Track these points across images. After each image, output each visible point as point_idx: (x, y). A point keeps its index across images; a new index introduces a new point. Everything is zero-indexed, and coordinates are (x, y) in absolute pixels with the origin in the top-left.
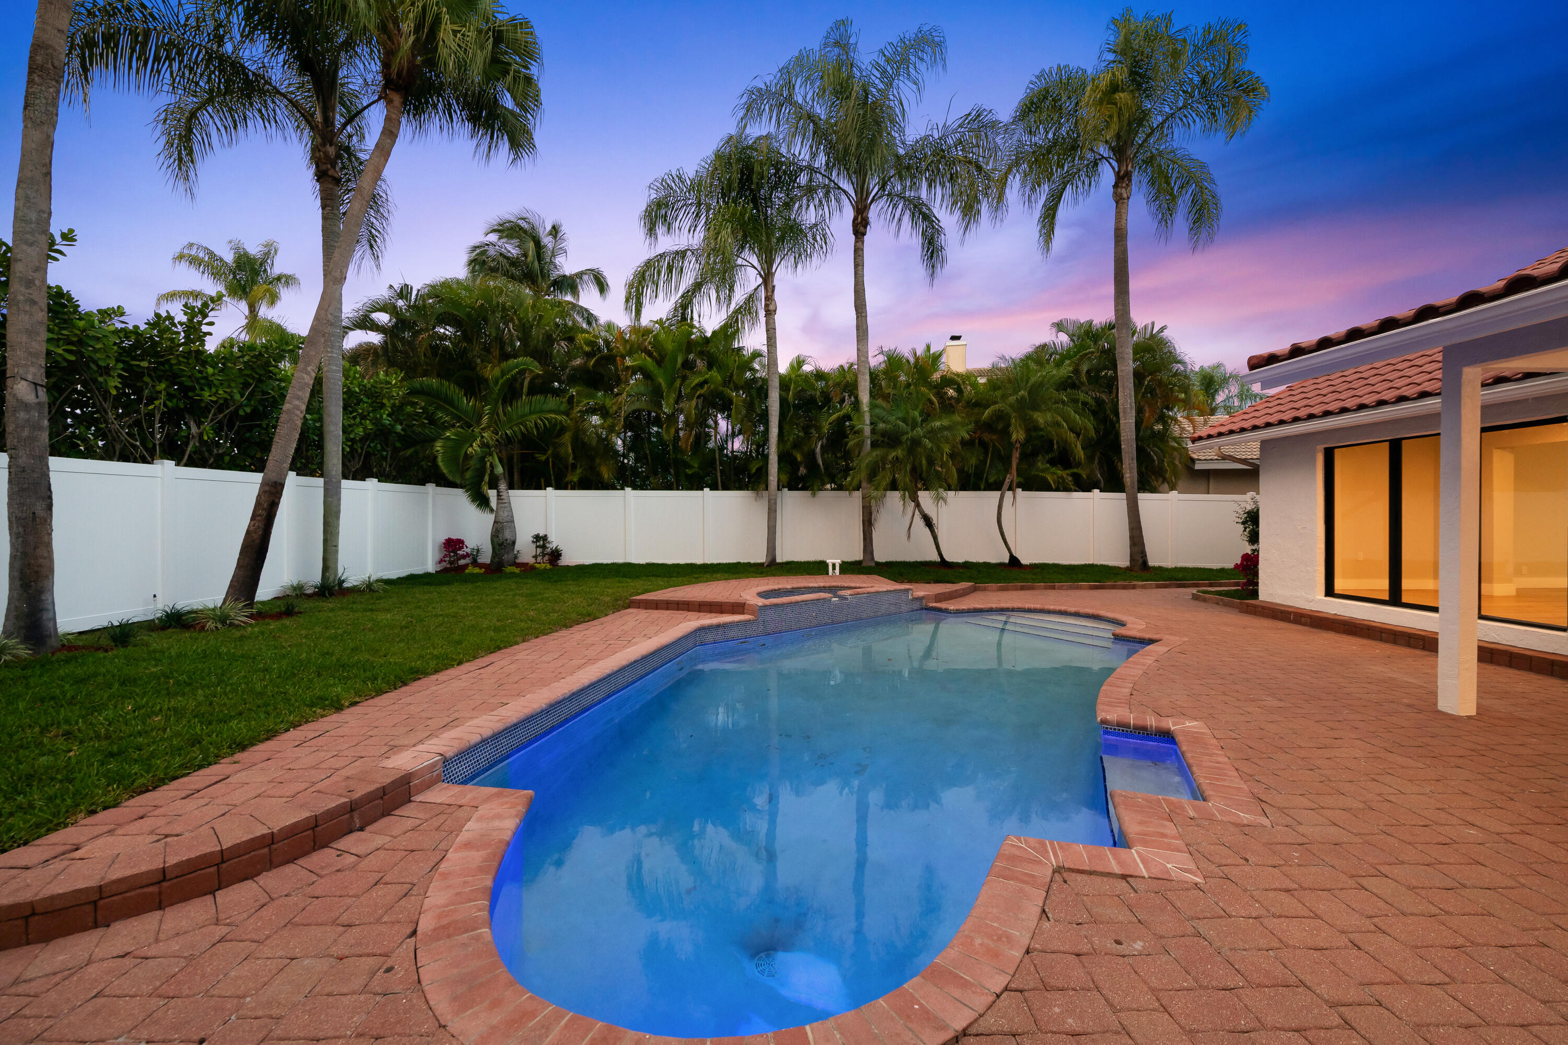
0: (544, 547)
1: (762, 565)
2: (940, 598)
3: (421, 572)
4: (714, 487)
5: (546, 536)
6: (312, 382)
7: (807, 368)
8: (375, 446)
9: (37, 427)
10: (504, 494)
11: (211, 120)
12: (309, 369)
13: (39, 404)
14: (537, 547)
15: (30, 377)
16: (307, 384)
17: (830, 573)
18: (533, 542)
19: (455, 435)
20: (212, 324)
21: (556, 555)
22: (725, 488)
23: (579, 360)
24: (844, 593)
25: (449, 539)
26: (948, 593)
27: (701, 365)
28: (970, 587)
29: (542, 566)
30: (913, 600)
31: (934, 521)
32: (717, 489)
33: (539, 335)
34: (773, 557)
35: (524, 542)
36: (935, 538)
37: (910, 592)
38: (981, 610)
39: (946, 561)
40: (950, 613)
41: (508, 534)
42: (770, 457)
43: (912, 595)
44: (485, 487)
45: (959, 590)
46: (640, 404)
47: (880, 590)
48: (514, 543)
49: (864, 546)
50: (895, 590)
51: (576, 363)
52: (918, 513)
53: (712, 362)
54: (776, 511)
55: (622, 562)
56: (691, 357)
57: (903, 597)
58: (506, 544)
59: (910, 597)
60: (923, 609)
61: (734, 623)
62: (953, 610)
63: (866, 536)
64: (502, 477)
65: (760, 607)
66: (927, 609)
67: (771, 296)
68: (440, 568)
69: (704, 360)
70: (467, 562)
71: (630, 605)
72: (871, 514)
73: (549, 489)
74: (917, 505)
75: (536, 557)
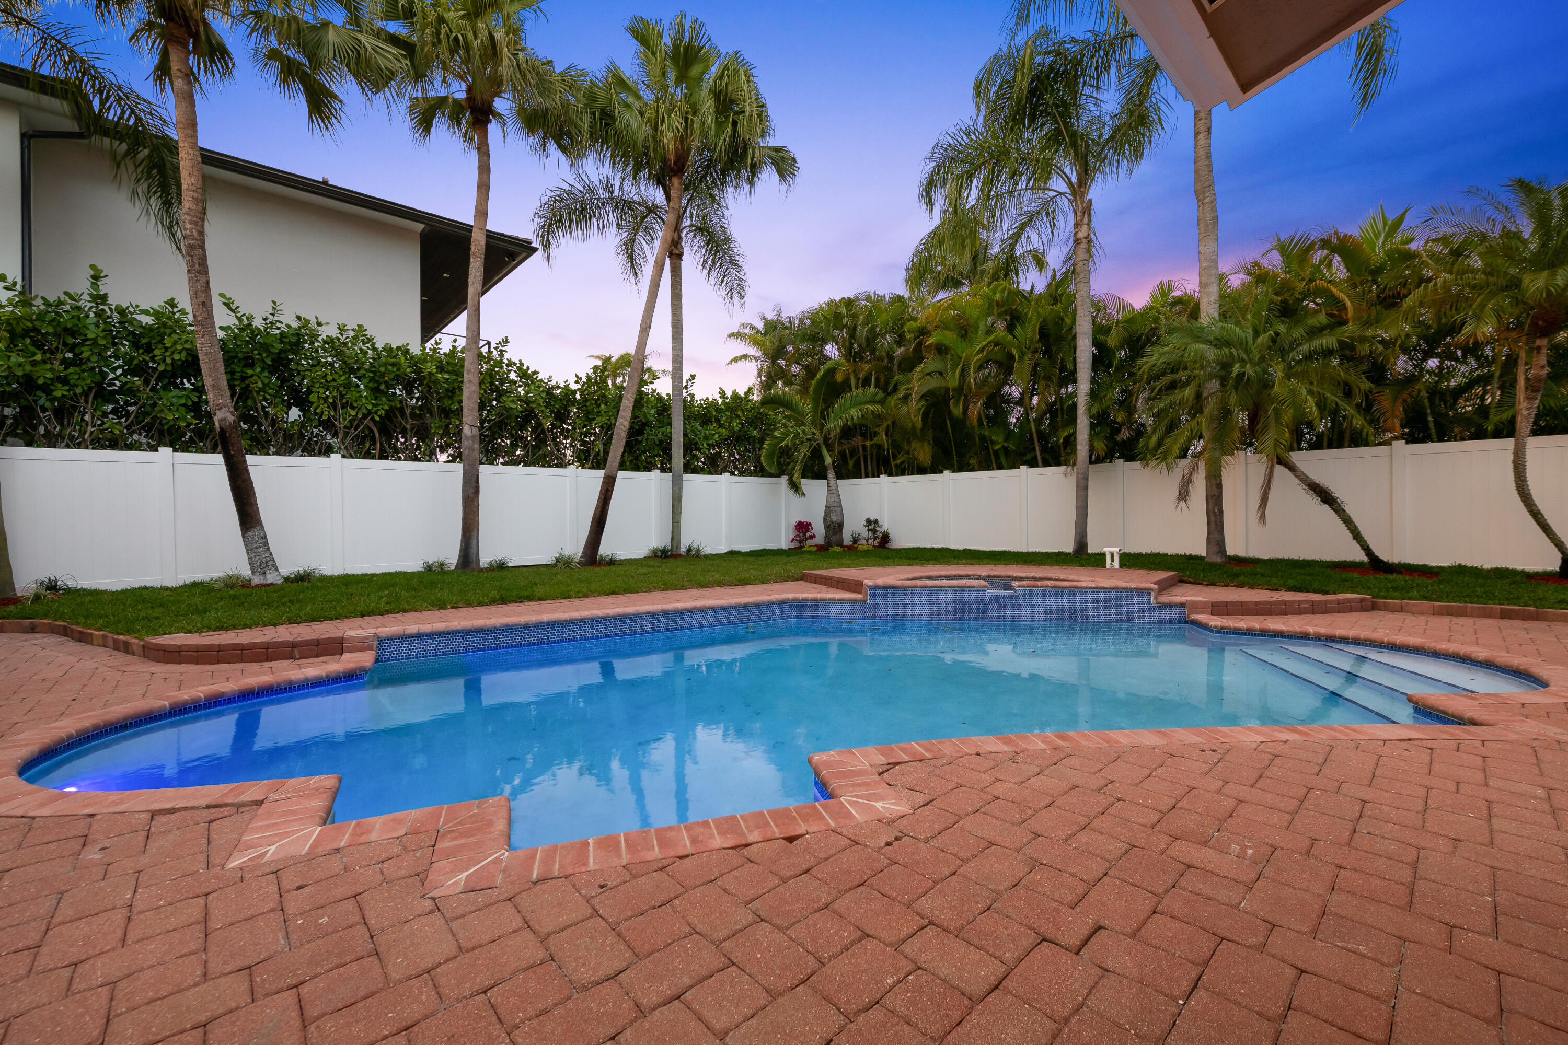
0: (874, 531)
1: (1067, 554)
2: (1218, 609)
3: (776, 548)
4: (1033, 464)
5: (877, 520)
7: (1173, 294)
9: (472, 449)
10: (833, 484)
13: (474, 437)
14: (869, 530)
15: (469, 422)
17: (1106, 566)
18: (865, 526)
19: (780, 434)
21: (885, 538)
22: (1046, 464)
23: (902, 349)
24: (1015, 584)
25: (800, 522)
26: (1257, 603)
27: (1001, 325)
28: (1349, 601)
29: (871, 548)
30: (1160, 605)
31: (1338, 492)
32: (1037, 466)
33: (862, 332)
34: (1081, 545)
35: (854, 526)
36: (1348, 522)
37: (1153, 594)
38: (1280, 635)
39: (1382, 561)
40: (1212, 631)
41: (834, 518)
42: (1079, 421)
43: (1156, 598)
44: (795, 476)
45: (1300, 602)
46: (933, 383)
47: (1084, 584)
48: (841, 526)
49: (1209, 533)
50: (1116, 588)
51: (899, 352)
52: (1299, 482)
53: (1014, 320)
54: (1087, 488)
55: (940, 546)
56: (990, 320)
57: (1138, 600)
58: (834, 527)
59: (1152, 601)
60: (1179, 622)
61: (834, 600)
62: (1216, 627)
63: (1212, 518)
64: (831, 467)
65: (869, 587)
66: (1186, 622)
67: (1082, 220)
68: (793, 546)
69: (1006, 320)
70: (809, 541)
71: (803, 578)
72: (1219, 486)
73: (882, 476)
74: (1292, 468)
75: (867, 540)
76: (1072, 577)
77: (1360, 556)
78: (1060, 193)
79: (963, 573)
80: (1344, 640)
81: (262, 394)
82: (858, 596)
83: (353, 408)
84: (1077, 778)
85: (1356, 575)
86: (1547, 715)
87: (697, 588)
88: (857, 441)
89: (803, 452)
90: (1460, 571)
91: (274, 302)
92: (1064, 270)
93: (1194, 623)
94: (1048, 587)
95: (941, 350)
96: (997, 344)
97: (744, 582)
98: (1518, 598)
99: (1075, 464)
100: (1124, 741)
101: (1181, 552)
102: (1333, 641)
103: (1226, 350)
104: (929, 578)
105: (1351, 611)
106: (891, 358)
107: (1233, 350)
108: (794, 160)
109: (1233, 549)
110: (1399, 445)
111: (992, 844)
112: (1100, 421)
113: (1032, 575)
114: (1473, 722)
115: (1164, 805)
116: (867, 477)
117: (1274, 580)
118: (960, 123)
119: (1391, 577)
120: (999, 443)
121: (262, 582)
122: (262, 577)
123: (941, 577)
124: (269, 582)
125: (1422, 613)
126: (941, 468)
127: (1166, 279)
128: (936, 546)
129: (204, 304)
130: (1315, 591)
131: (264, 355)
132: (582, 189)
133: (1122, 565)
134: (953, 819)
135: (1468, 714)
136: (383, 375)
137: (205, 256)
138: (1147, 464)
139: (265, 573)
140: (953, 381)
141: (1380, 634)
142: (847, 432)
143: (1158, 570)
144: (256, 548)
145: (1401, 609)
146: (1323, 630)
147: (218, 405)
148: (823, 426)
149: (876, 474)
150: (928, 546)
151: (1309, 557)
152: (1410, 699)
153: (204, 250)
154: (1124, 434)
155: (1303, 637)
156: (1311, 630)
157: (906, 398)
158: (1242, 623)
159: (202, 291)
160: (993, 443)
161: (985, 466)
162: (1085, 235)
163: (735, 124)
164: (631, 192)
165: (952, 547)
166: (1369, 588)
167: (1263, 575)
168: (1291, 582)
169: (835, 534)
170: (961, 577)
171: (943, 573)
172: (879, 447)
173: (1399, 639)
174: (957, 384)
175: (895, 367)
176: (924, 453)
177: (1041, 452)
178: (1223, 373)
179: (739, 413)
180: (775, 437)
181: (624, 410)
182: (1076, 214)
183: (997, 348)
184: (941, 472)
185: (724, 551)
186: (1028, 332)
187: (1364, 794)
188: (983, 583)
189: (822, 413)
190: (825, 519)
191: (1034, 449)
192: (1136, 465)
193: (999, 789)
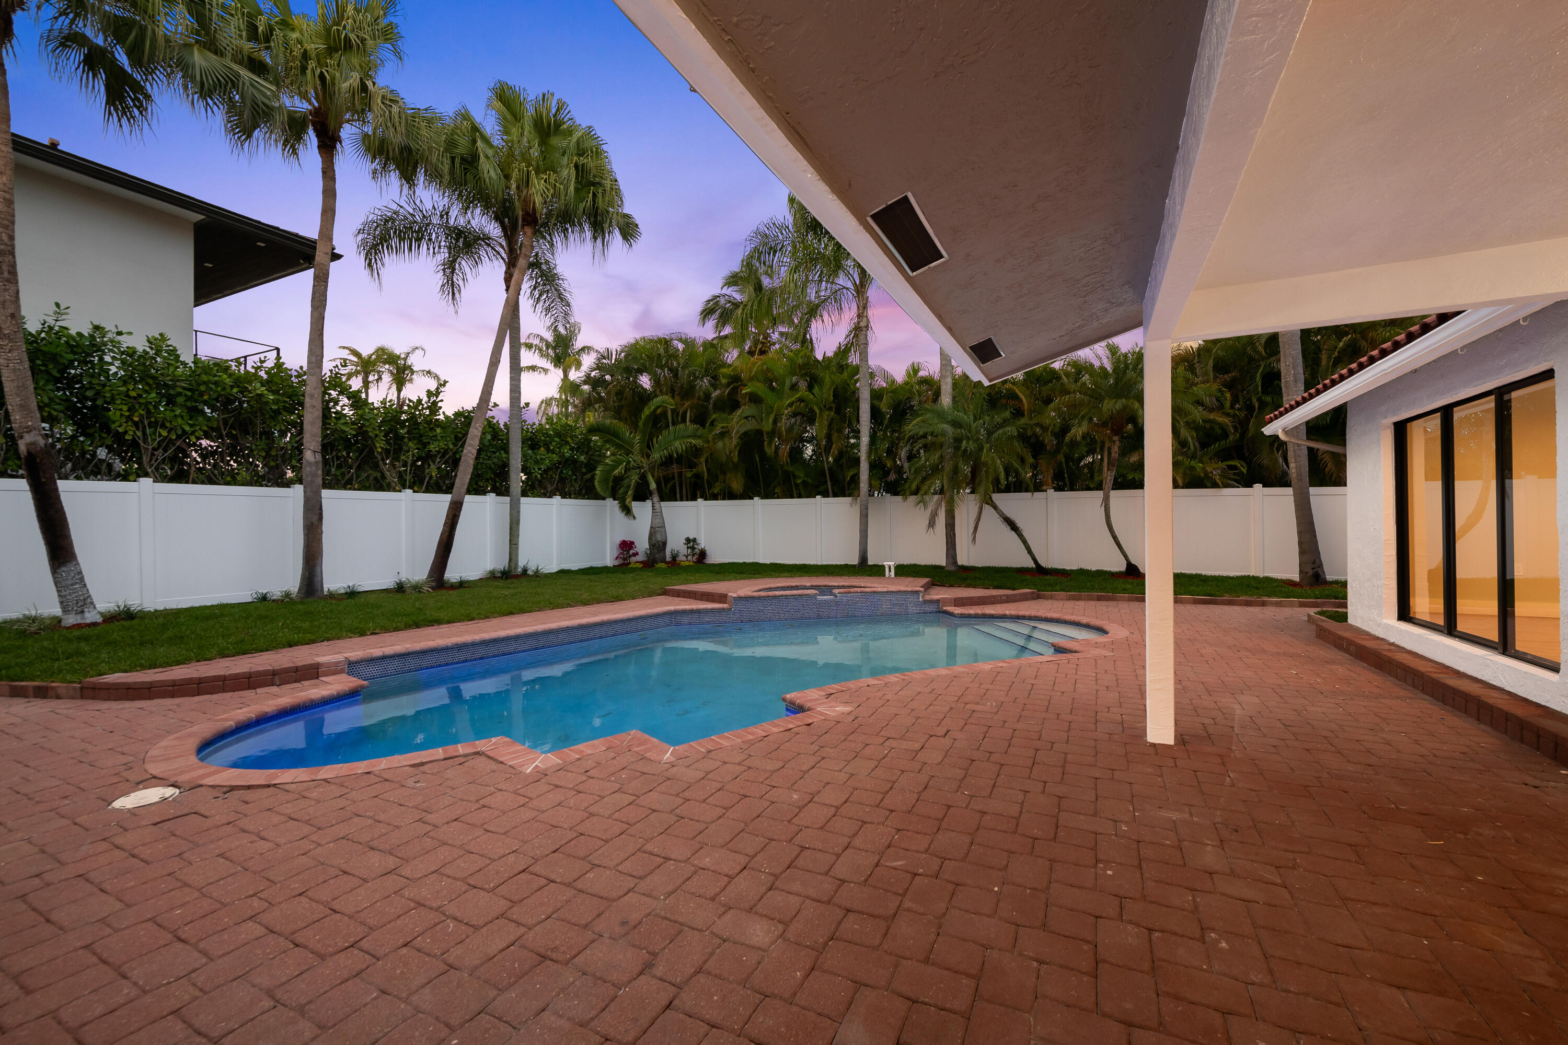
0: (693, 548)
1: (854, 566)
2: (959, 602)
3: (602, 566)
4: (825, 494)
5: (695, 539)
6: (479, 434)
7: (922, 373)
8: (567, 472)
9: (315, 475)
10: (657, 505)
11: (464, 264)
12: (477, 425)
13: (316, 462)
14: (688, 548)
15: (312, 448)
16: (476, 436)
17: (887, 575)
18: (685, 544)
19: (611, 461)
20: (442, 401)
21: (703, 554)
22: (835, 495)
23: (718, 392)
24: (836, 591)
25: (624, 541)
26: (979, 598)
27: (803, 385)
28: (1025, 594)
29: (691, 563)
30: (925, 602)
31: (1020, 524)
32: (828, 496)
33: (684, 375)
34: (864, 558)
35: (675, 544)
36: (1025, 542)
37: (921, 594)
38: (992, 617)
39: (1042, 567)
40: (956, 617)
41: (659, 537)
42: (861, 465)
43: (923, 597)
44: (628, 500)
45: (1001, 596)
46: (751, 425)
47: (880, 590)
48: (665, 544)
49: (947, 550)
50: (899, 591)
51: (715, 394)
52: (998, 516)
53: (813, 382)
54: (867, 516)
55: (751, 561)
56: (794, 379)
57: (911, 598)
58: (658, 545)
59: (921, 599)
60: (936, 612)
61: (707, 609)
62: (958, 614)
63: (949, 540)
64: (656, 491)
65: (734, 598)
66: (940, 612)
67: (863, 313)
68: (617, 563)
69: (806, 381)
70: (633, 559)
71: (665, 593)
72: (953, 518)
73: (699, 500)
74: (995, 507)
75: (687, 557)
76: (869, 585)
77: (1032, 564)
78: (844, 288)
79: (794, 584)
80: (1024, 618)
81: (47, 409)
82: (725, 606)
83: (163, 426)
84: (919, 690)
85: (1029, 577)
86: (1104, 646)
87: (581, 605)
88: (675, 468)
89: (634, 478)
90: (1082, 572)
91: (58, 305)
92: (845, 342)
93: (946, 612)
94: (857, 592)
95: (755, 399)
96: (801, 400)
97: (618, 599)
98: (1105, 588)
99: (858, 496)
100: (933, 674)
101: (929, 563)
102: (1018, 619)
103: (959, 430)
104: (770, 589)
105: (1027, 600)
106: (707, 396)
107: (963, 431)
108: (637, 225)
109: (962, 560)
110: (1051, 492)
111: (896, 715)
112: (875, 466)
113: (842, 584)
114: (1076, 652)
115: (960, 693)
116: (682, 500)
117: (986, 582)
118: (774, 218)
119: (1047, 577)
120: (800, 477)
121: (79, 621)
122: (79, 617)
123: (778, 588)
124: (88, 621)
125: (1062, 600)
126: (751, 494)
127: (916, 361)
128: (747, 561)
129: (13, 316)
130: (1008, 589)
131: (51, 366)
132: (411, 211)
133: (896, 575)
134: (875, 710)
135: (1074, 649)
136: (202, 394)
137: (15, 262)
138: (906, 498)
139: (82, 612)
140: (767, 426)
141: (1042, 613)
142: (669, 461)
143: (919, 577)
144: (72, 585)
145: (1052, 598)
146: (1013, 613)
147: (28, 427)
148: (648, 456)
149: (694, 498)
150: (741, 561)
151: (1004, 565)
152: (1053, 645)
153: (14, 257)
154: (892, 477)
155: (1003, 617)
156: (1007, 613)
157: (723, 435)
158: (972, 610)
159: (11, 302)
160: (795, 477)
161: (789, 494)
162: (865, 325)
163: (594, 195)
164: (456, 217)
165: (761, 561)
166: (1036, 585)
167: (980, 579)
168: (995, 583)
169: (659, 551)
170: (796, 588)
171: (779, 585)
172: (698, 476)
173: (1049, 615)
174: (770, 429)
175: (711, 406)
176: (737, 484)
177: (832, 486)
178: (956, 444)
179: (569, 439)
180: (607, 464)
181: (472, 439)
182: (858, 307)
183: (802, 404)
184: (751, 498)
185: (555, 570)
186: (825, 393)
187: (1034, 682)
188: (814, 592)
189: (648, 444)
190: (650, 538)
191: (826, 482)
192: (899, 498)
193: (888, 697)
